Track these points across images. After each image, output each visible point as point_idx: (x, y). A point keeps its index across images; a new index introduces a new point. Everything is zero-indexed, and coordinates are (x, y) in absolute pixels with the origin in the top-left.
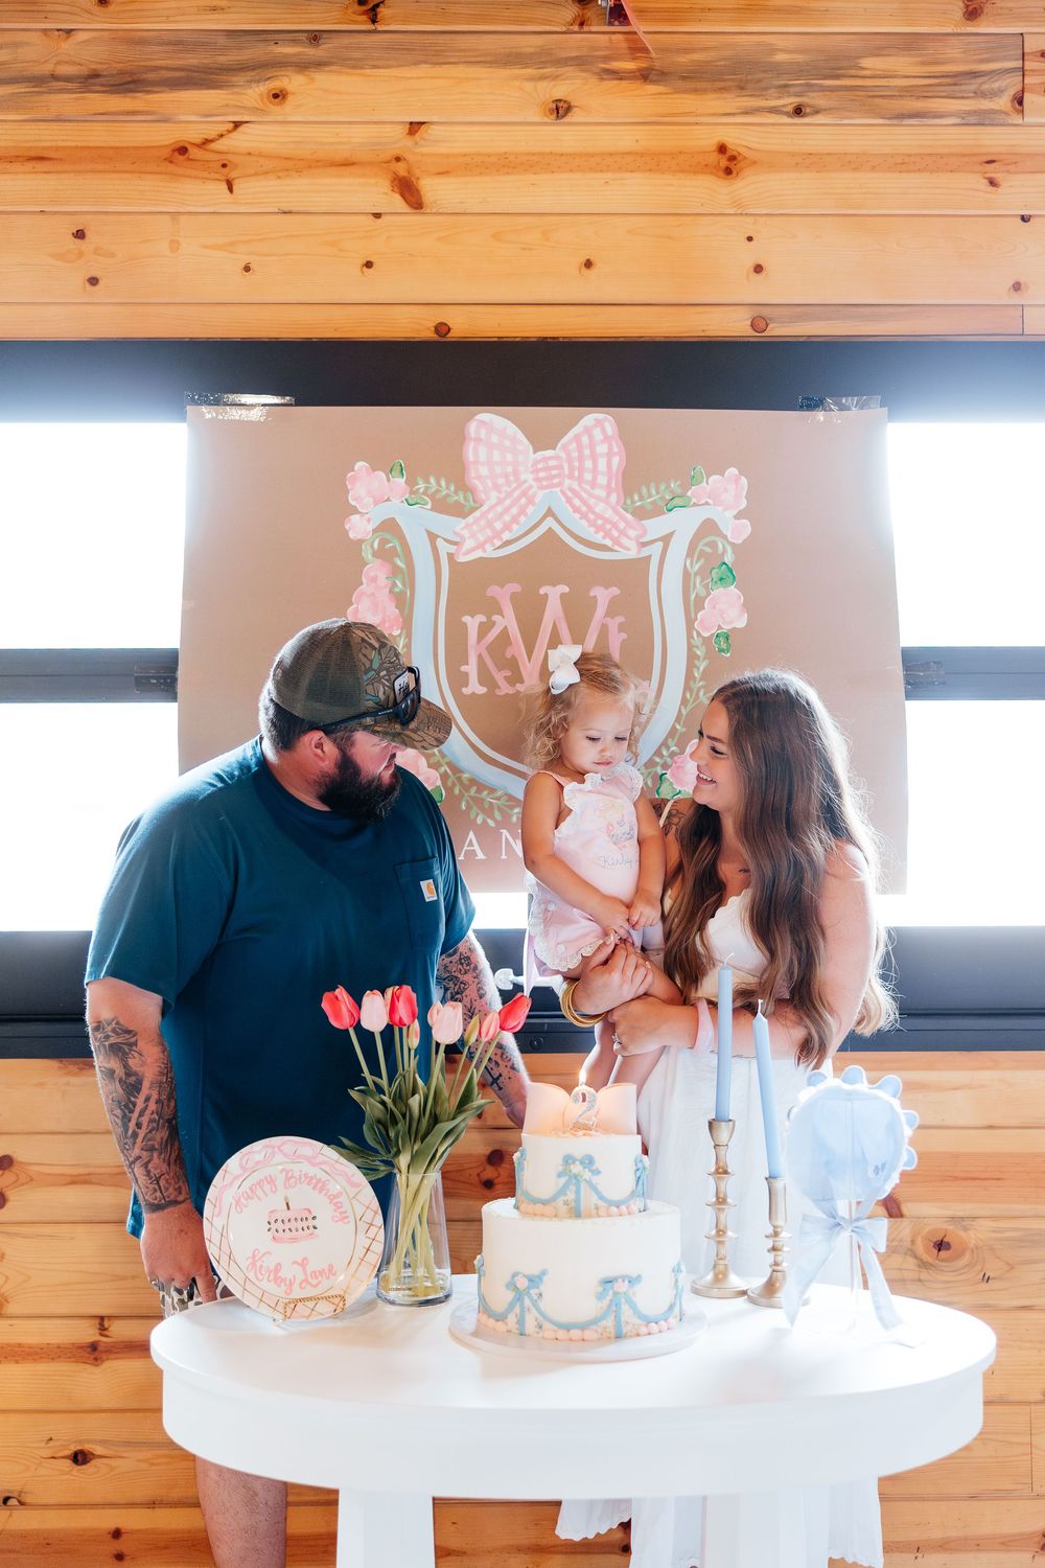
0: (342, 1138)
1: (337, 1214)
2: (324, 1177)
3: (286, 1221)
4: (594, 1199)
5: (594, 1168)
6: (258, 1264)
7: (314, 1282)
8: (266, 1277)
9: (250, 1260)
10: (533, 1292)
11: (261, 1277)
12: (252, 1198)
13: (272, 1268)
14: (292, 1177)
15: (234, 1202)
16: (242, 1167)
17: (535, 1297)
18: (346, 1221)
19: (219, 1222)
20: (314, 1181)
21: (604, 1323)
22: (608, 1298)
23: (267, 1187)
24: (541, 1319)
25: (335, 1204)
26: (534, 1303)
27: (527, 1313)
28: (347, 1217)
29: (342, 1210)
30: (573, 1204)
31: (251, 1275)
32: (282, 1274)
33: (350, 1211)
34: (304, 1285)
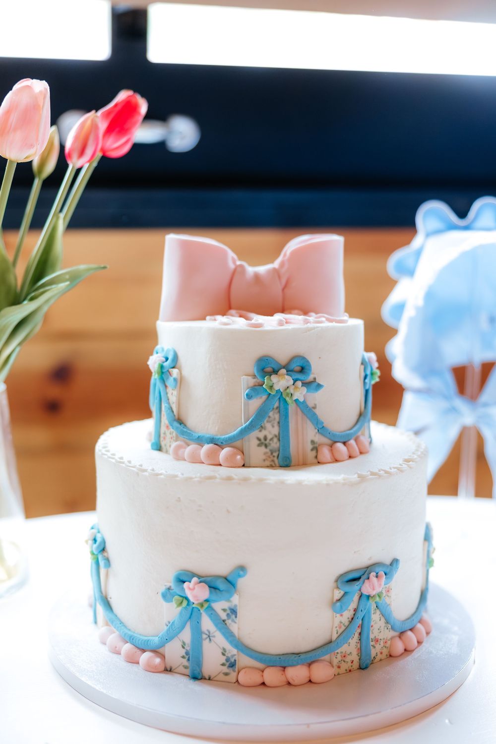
4: (311, 434)
5: (310, 378)
10: (219, 606)
17: (223, 616)
21: (344, 648)
22: (353, 605)
24: (232, 651)
26: (222, 625)
27: (206, 643)
30: (275, 444)
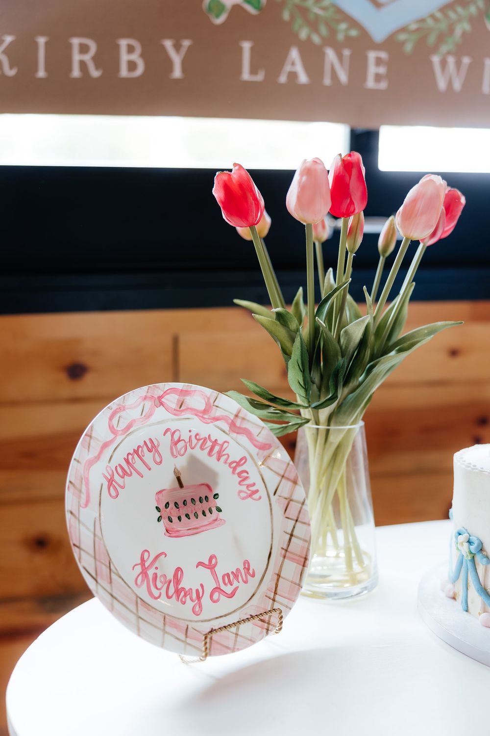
0: (243, 380)
1: (244, 488)
2: (221, 438)
3: (181, 504)
6: (150, 573)
7: (228, 589)
8: (163, 591)
9: (139, 569)
11: (156, 593)
12: (130, 475)
13: (170, 576)
14: (179, 440)
15: (106, 484)
16: (112, 429)
18: (256, 496)
19: (88, 515)
20: (209, 444)
23: (148, 457)
25: (239, 474)
28: (257, 491)
29: (247, 482)
31: (142, 592)
32: (184, 584)
33: (259, 486)
34: (216, 596)
